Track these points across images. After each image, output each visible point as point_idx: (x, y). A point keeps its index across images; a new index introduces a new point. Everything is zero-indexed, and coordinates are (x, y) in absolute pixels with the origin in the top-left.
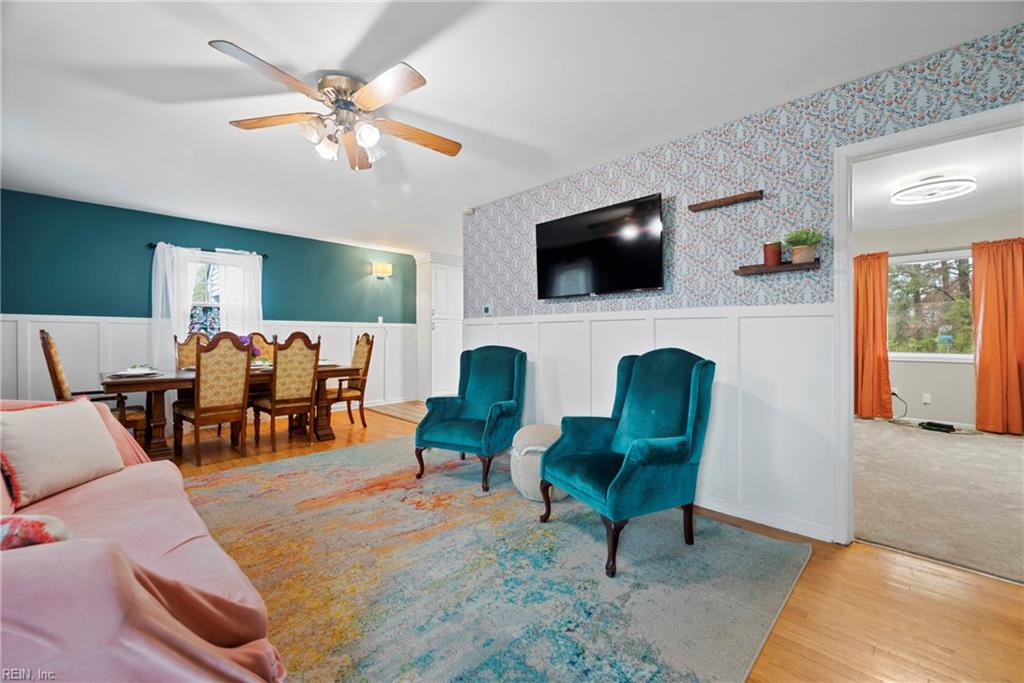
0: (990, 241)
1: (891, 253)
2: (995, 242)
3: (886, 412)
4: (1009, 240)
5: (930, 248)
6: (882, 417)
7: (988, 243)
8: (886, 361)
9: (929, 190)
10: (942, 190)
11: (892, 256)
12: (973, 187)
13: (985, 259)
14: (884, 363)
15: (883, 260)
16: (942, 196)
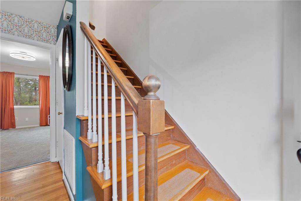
0: (43, 75)
1: (15, 73)
2: (44, 76)
3: (13, 126)
4: (47, 76)
5: (28, 74)
6: (12, 128)
7: (43, 76)
8: (13, 109)
9: (22, 56)
10: (27, 57)
11: (15, 74)
12: (35, 60)
13: (42, 80)
14: (12, 110)
15: (12, 75)
16: (26, 59)
